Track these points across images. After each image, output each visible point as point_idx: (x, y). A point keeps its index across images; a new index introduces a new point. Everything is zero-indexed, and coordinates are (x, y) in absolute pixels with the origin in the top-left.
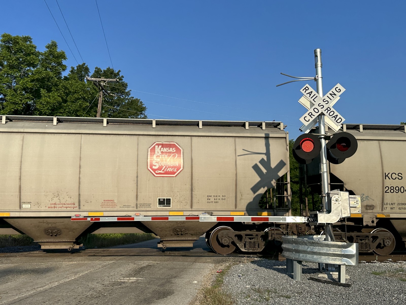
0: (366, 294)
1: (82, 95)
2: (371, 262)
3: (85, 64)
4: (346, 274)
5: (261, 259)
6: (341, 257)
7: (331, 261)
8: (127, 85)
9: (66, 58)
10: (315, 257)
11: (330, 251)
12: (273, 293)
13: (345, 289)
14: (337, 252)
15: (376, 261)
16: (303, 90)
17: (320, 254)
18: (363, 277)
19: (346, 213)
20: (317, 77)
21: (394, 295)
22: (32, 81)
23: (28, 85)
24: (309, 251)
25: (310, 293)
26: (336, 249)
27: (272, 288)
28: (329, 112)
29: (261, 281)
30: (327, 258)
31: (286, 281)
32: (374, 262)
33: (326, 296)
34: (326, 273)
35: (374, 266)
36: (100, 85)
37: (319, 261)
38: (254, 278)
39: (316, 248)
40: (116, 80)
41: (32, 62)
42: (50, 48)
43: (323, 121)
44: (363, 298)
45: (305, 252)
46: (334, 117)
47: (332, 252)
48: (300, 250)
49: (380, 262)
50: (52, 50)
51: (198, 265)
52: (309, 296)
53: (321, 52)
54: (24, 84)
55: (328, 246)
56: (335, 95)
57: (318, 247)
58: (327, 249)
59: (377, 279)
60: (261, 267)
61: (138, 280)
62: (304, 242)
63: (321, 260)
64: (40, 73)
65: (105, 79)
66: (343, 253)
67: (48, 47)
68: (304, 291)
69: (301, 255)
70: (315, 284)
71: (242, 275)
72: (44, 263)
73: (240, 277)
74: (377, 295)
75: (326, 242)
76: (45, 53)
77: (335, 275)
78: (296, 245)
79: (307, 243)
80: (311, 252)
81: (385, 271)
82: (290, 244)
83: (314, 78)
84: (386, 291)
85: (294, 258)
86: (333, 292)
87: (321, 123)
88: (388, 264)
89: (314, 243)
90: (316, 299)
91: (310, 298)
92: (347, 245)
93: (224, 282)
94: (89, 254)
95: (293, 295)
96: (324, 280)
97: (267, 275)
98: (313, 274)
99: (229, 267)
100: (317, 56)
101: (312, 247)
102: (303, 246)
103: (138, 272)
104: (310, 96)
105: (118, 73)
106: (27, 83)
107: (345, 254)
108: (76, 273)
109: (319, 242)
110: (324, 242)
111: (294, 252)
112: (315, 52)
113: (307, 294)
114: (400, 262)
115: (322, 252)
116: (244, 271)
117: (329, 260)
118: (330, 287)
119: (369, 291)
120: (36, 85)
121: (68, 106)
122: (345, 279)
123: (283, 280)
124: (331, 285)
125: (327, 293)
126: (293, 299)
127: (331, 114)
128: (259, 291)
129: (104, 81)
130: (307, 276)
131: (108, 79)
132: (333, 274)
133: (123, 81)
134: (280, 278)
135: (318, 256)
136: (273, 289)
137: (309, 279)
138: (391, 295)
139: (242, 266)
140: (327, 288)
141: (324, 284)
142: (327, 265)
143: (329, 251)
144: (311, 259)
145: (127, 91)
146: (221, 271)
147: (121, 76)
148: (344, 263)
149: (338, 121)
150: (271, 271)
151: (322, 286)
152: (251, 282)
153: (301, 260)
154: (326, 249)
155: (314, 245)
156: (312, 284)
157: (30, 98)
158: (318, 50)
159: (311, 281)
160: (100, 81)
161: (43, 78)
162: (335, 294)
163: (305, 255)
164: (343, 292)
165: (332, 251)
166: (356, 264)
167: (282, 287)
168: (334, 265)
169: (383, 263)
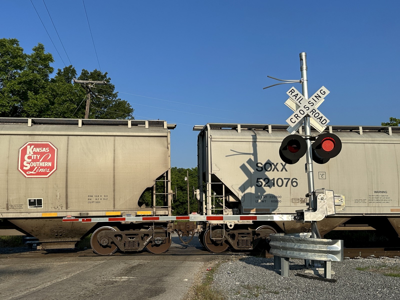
0: (351, 289)
1: (69, 97)
2: (355, 258)
3: (72, 66)
4: (331, 270)
5: (249, 257)
6: (327, 253)
7: (317, 258)
8: (114, 87)
9: (53, 61)
10: (301, 254)
11: (317, 248)
12: (262, 289)
13: (331, 285)
14: (323, 248)
15: (359, 257)
16: (289, 93)
17: (307, 251)
18: (348, 272)
19: (331, 211)
20: (302, 80)
21: (378, 289)
22: (20, 83)
23: (15, 88)
24: (296, 248)
25: (298, 289)
26: (322, 246)
27: (261, 284)
28: (314, 114)
29: (250, 278)
30: (313, 254)
31: (274, 277)
32: (357, 258)
33: (313, 292)
34: (313, 269)
35: (357, 262)
36: (88, 87)
37: (306, 257)
38: (243, 275)
39: (303, 245)
40: (104, 82)
41: (19, 65)
42: (37, 51)
43: (308, 123)
44: (348, 293)
45: (292, 249)
46: (319, 118)
47: (318, 249)
48: (288, 247)
49: (363, 258)
50: (39, 52)
51: (188, 263)
52: (296, 291)
53: (306, 56)
54: (12, 86)
55: (314, 243)
56: (320, 97)
57: (305, 244)
58: (314, 246)
59: (361, 274)
60: (249, 264)
61: (130, 279)
62: (292, 239)
63: (307, 257)
64: (27, 75)
65: (93, 82)
66: (329, 250)
67: (35, 50)
68: (292, 286)
69: (288, 252)
70: (302, 280)
71: (232, 272)
72: (35, 263)
73: (229, 275)
74: (362, 289)
75: (312, 239)
76: (32, 56)
77: (321, 271)
78: (283, 243)
79: (294, 240)
80: (298, 248)
81: (369, 267)
82: (278, 242)
83: (300, 81)
84: (370, 286)
85: (282, 255)
86: (319, 287)
87: (306, 125)
88: (371, 260)
89: (301, 240)
90: (303, 294)
91: (297, 293)
92: (333, 242)
93: (214, 279)
94: (79, 254)
95: (281, 291)
96: (310, 276)
97: (256, 272)
98: (300, 270)
99: (218, 265)
100: (302, 60)
101: (299, 244)
102: (290, 243)
103: (129, 271)
104: (295, 99)
105: (105, 76)
106: (14, 85)
107: (330, 251)
108: (68, 273)
109: (305, 240)
110: (310, 239)
111: (281, 250)
112: (301, 56)
113: (294, 289)
114: (382, 257)
115: (308, 249)
116: (233, 268)
117: (316, 257)
118: (316, 283)
119: (354, 286)
120: (24, 87)
121: (56, 108)
122: (331, 275)
123: (271, 277)
124: (318, 281)
125: (313, 289)
126: (281, 295)
127: (316, 116)
128: (248, 287)
129: (92, 84)
130: (294, 272)
131: (96, 82)
132: (319, 270)
133: (110, 83)
134: (268, 275)
135: (304, 253)
136: (262, 286)
137: (296, 276)
138: (375, 289)
139: (231, 263)
140: (314, 284)
141: (310, 280)
142: (313, 261)
143: (315, 248)
144: (298, 256)
145: (114, 93)
146: (210, 268)
147: (108, 78)
148: (330, 259)
149: (323, 123)
150: (259, 268)
151: (309, 282)
152: (240, 279)
153: (289, 257)
154: (312, 246)
155: (301, 242)
156: (299, 280)
157: (17, 101)
158: (304, 54)
159: (298, 277)
160: (88, 84)
161: (31, 80)
162: (322, 290)
163: (292, 252)
164: (329, 287)
165: (318, 247)
166: (341, 260)
167: (270, 283)
168: (320, 262)
169: (366, 259)
